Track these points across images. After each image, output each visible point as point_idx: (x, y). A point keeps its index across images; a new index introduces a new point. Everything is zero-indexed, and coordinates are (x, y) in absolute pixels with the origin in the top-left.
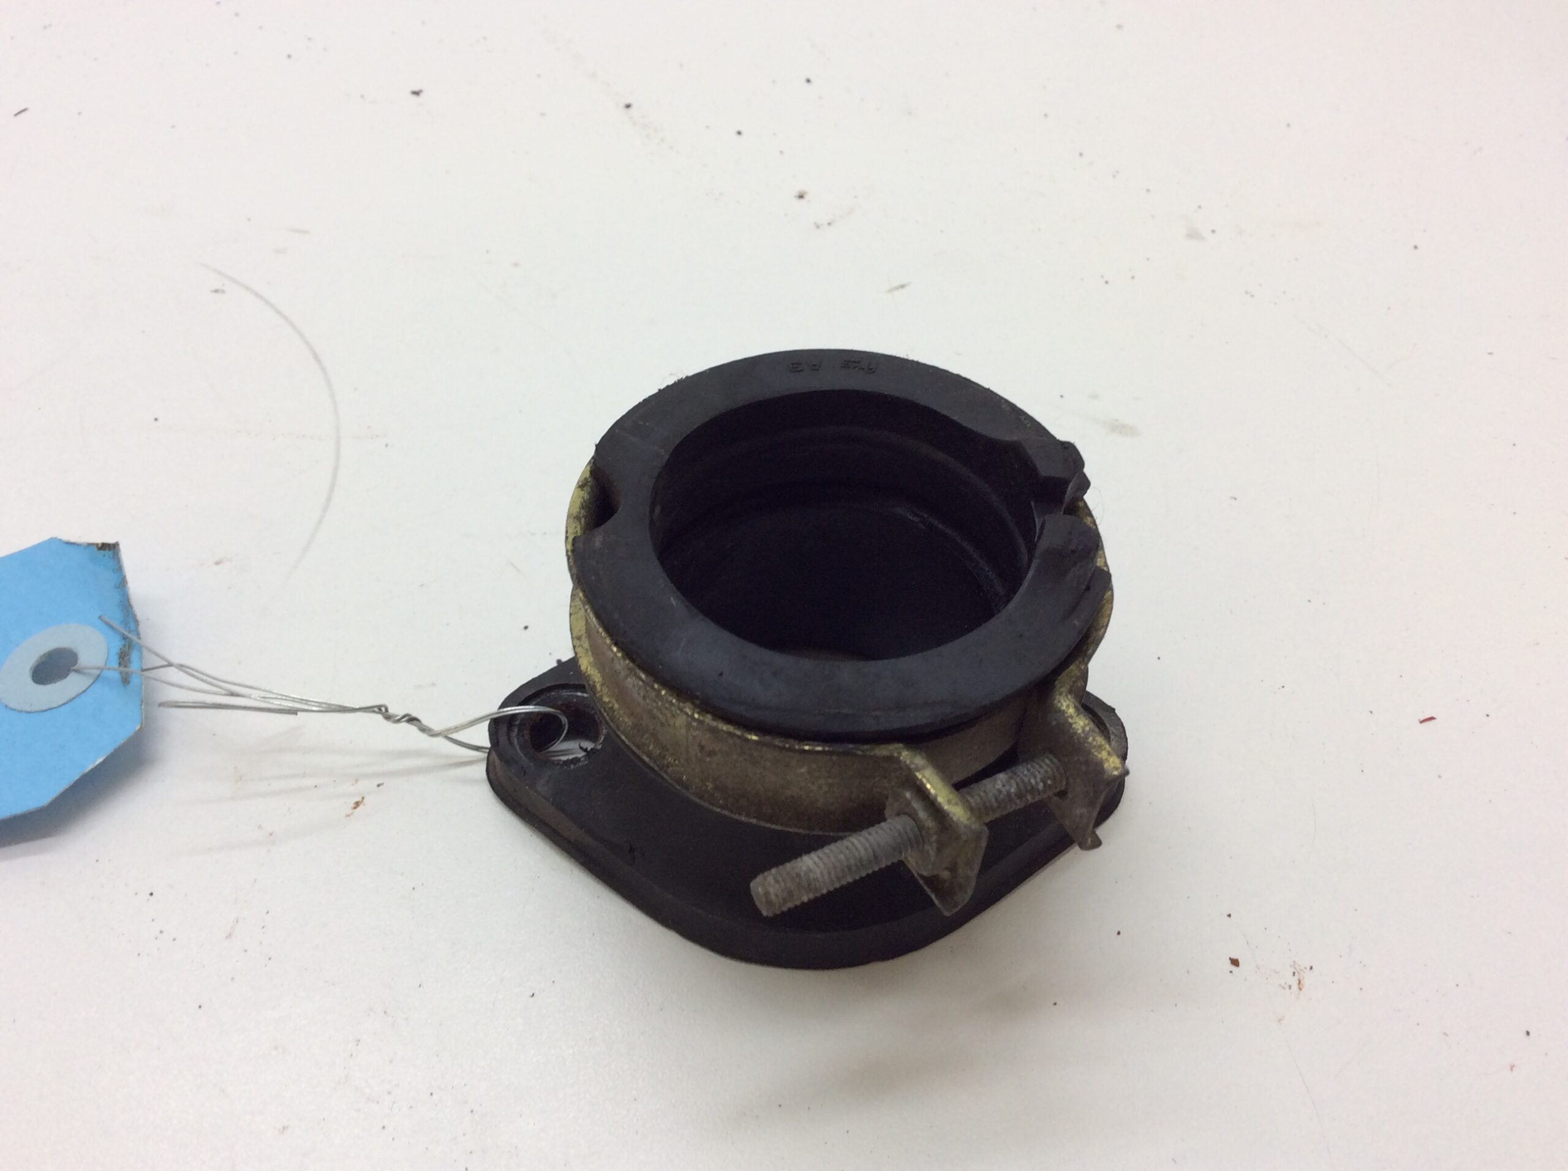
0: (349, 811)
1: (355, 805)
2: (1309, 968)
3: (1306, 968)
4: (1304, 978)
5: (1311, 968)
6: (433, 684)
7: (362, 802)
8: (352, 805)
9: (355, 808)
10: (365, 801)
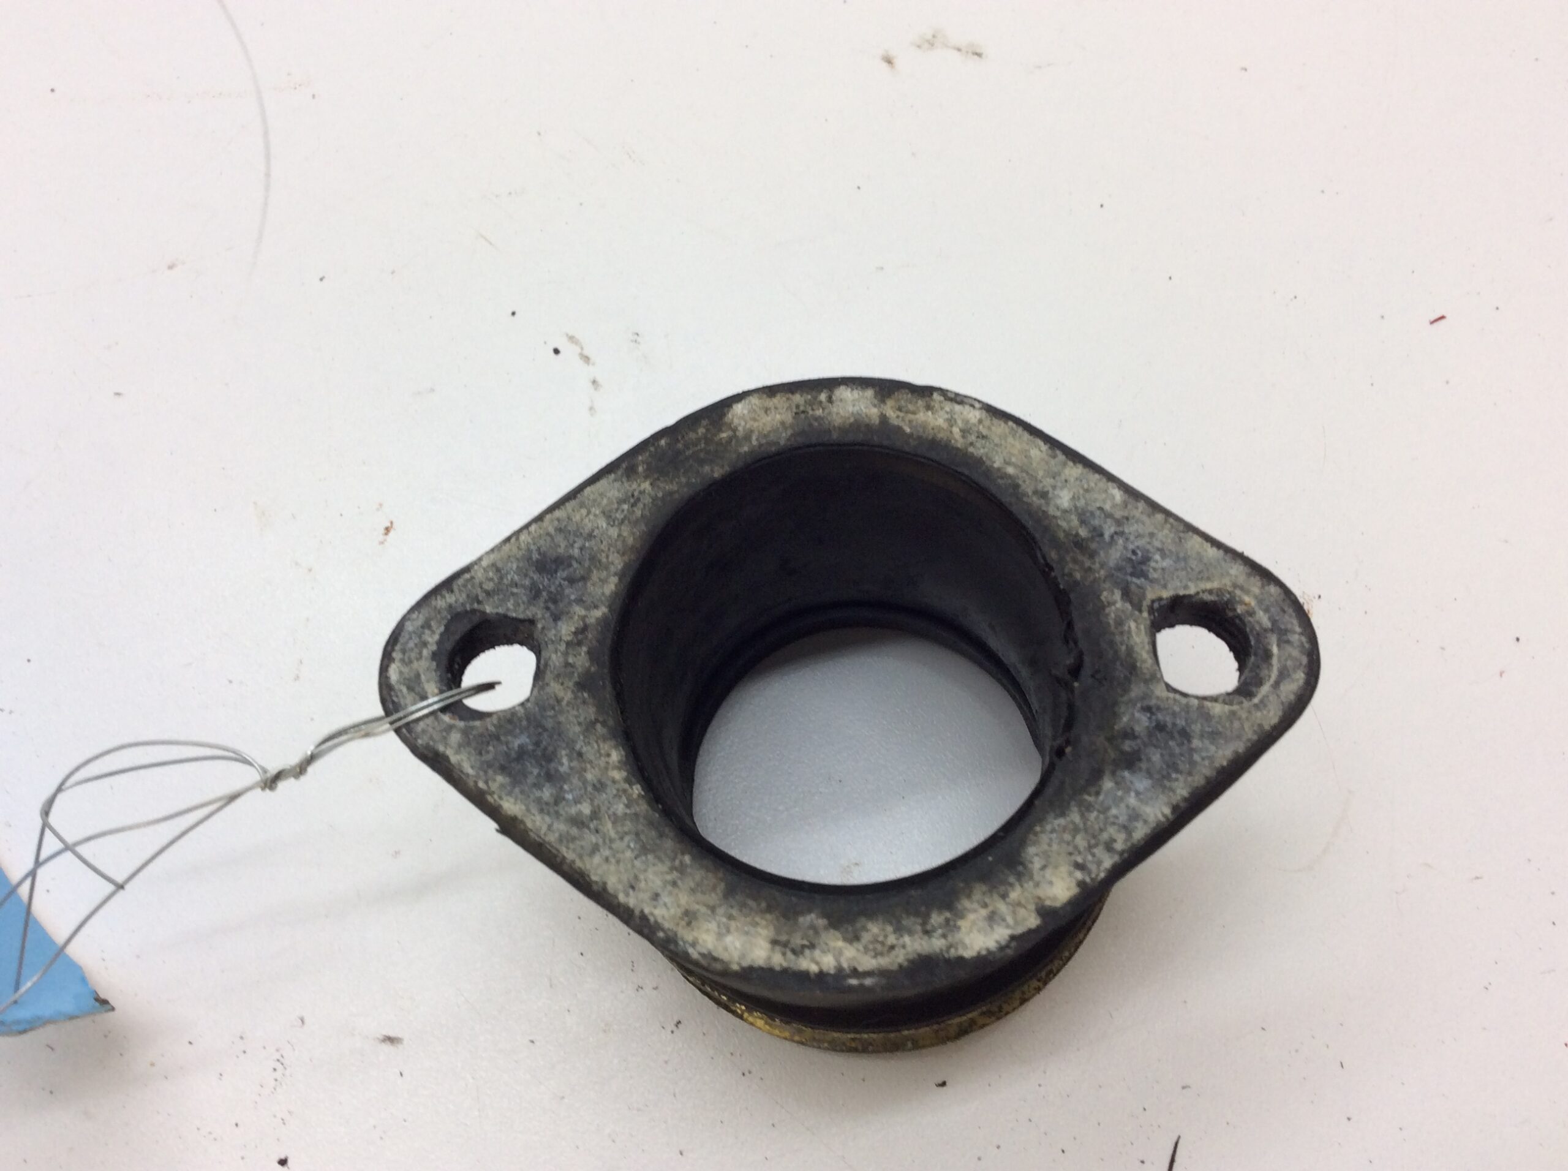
0: (381, 538)
1: (386, 531)
2: (1317, 597)
3: (1314, 598)
4: (1312, 607)
5: (1320, 597)
6: (432, 390)
7: (392, 527)
8: (383, 531)
9: (386, 534)
10: (395, 525)
